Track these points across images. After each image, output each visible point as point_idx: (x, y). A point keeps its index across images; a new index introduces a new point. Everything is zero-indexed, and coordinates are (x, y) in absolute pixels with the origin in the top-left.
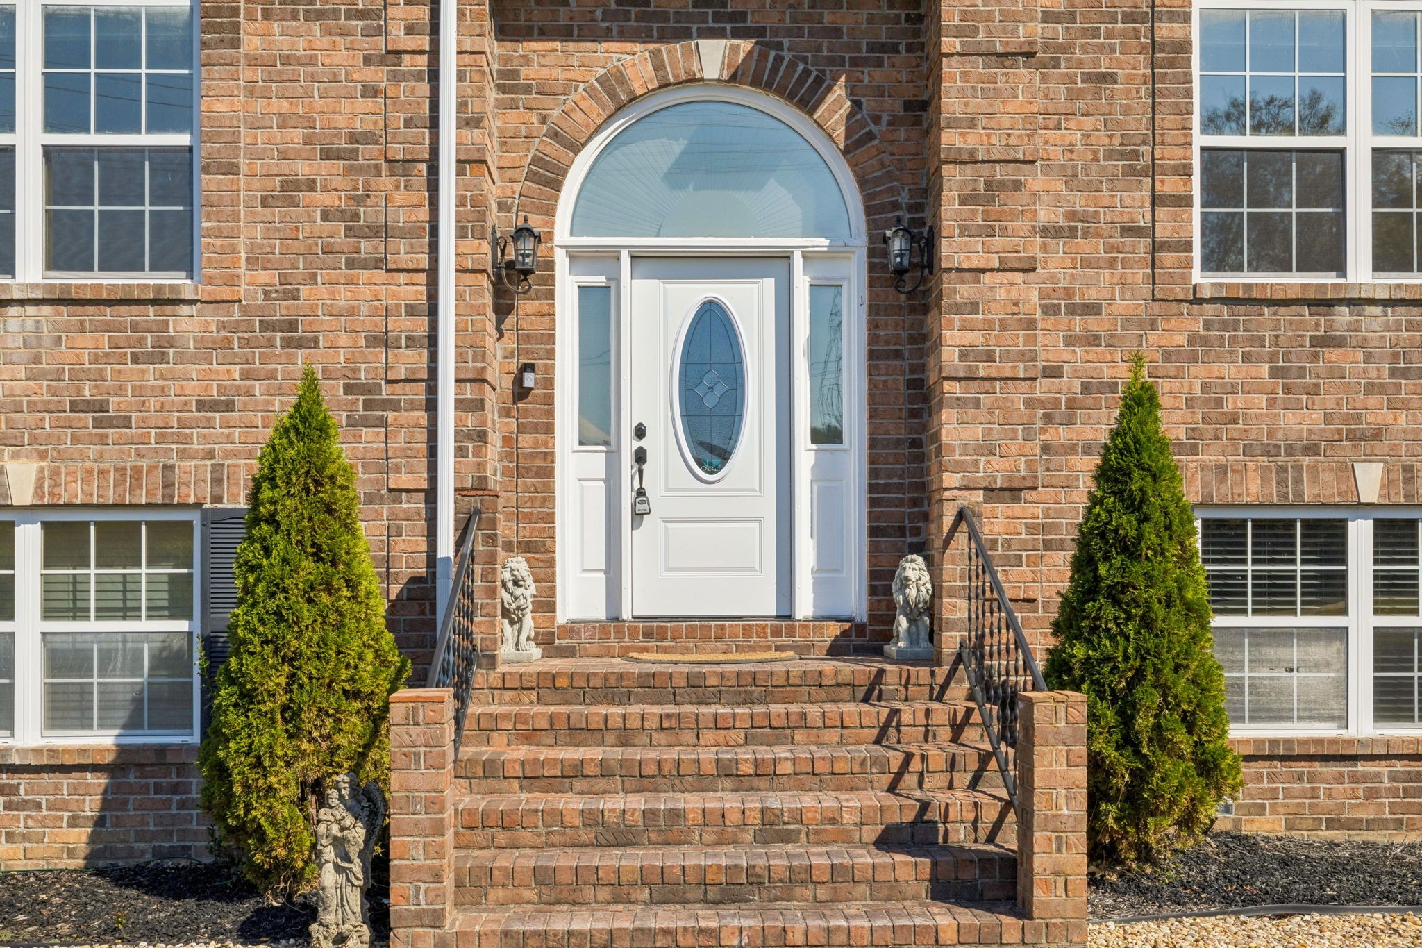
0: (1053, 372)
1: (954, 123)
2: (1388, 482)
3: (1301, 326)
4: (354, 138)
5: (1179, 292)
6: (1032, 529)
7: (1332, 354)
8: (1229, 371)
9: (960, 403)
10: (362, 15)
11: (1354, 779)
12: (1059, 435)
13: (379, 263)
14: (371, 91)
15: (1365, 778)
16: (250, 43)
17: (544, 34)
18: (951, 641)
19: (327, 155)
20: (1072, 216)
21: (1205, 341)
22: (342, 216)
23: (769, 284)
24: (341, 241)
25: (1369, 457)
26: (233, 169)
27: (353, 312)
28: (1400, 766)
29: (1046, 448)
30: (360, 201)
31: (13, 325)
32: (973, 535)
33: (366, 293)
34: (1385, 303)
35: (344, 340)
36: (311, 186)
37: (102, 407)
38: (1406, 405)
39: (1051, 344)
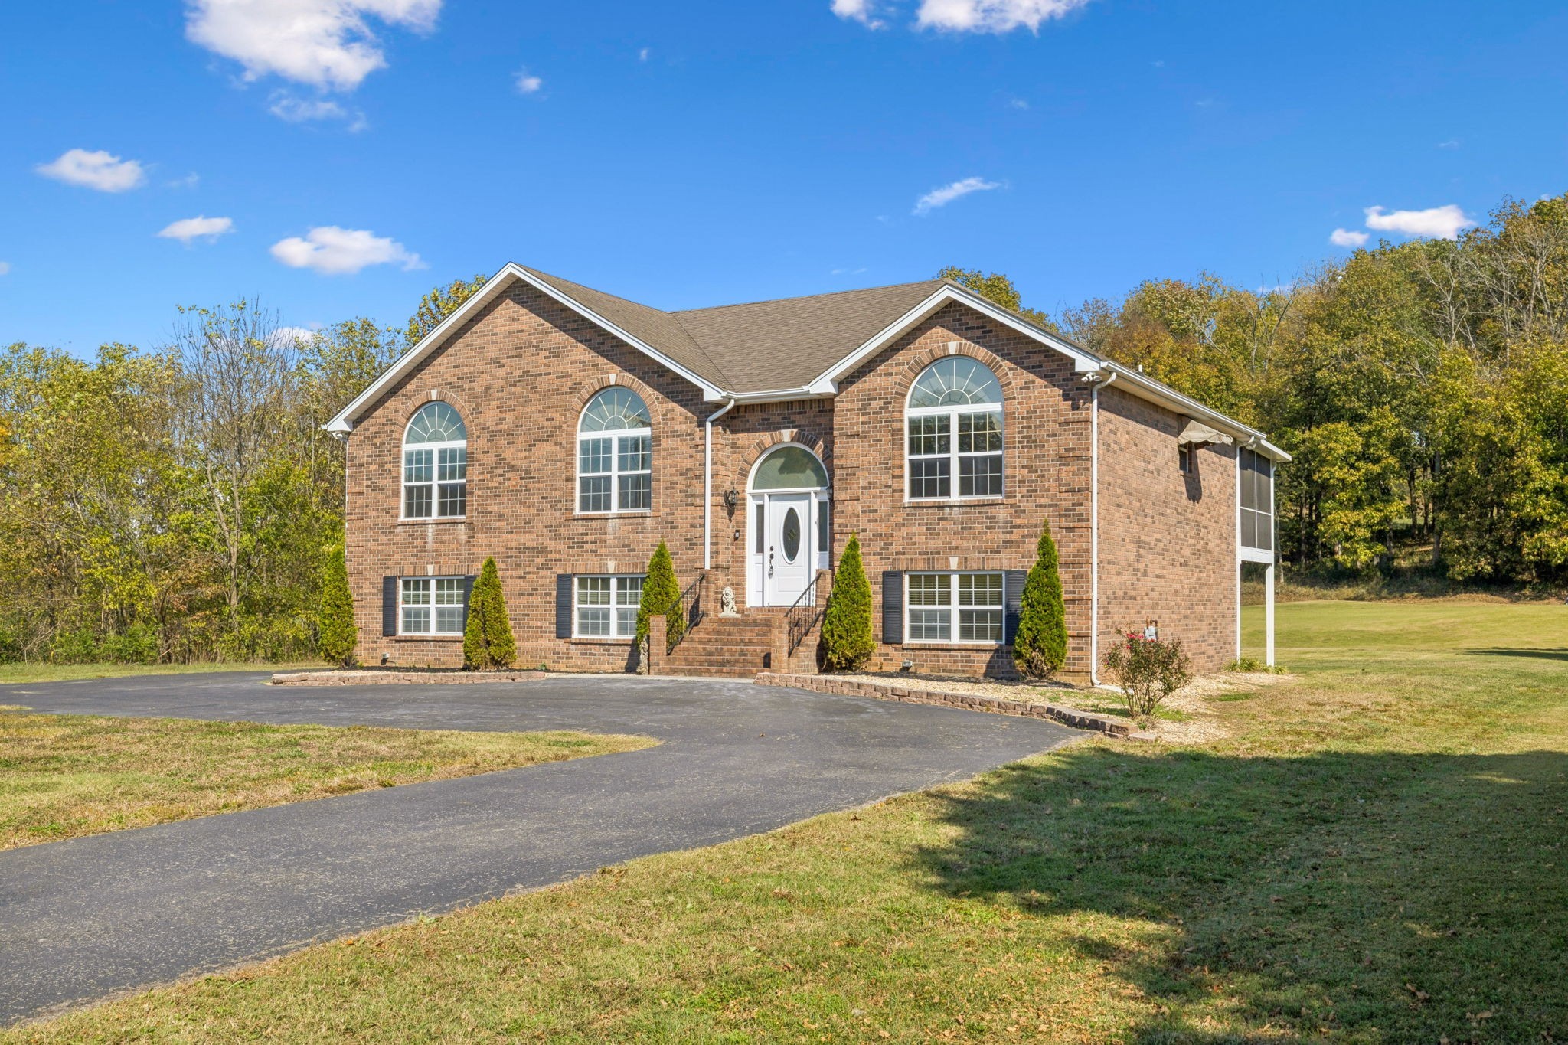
0: (864, 530)
1: (837, 457)
2: (961, 563)
3: (935, 514)
4: (687, 469)
5: (901, 505)
7: (943, 522)
8: (914, 529)
9: (839, 540)
10: (688, 435)
11: (950, 656)
13: (692, 504)
14: (691, 456)
15: (953, 656)
16: (663, 445)
17: (743, 431)
19: (681, 475)
20: (870, 483)
21: (907, 520)
22: (684, 491)
23: (807, 502)
24: (684, 498)
25: (955, 555)
26: (659, 480)
27: (687, 518)
28: (964, 653)
30: (688, 487)
31: (611, 524)
33: (689, 513)
34: (959, 506)
35: (684, 526)
36: (677, 483)
37: (629, 546)
38: (965, 538)
39: (863, 522)
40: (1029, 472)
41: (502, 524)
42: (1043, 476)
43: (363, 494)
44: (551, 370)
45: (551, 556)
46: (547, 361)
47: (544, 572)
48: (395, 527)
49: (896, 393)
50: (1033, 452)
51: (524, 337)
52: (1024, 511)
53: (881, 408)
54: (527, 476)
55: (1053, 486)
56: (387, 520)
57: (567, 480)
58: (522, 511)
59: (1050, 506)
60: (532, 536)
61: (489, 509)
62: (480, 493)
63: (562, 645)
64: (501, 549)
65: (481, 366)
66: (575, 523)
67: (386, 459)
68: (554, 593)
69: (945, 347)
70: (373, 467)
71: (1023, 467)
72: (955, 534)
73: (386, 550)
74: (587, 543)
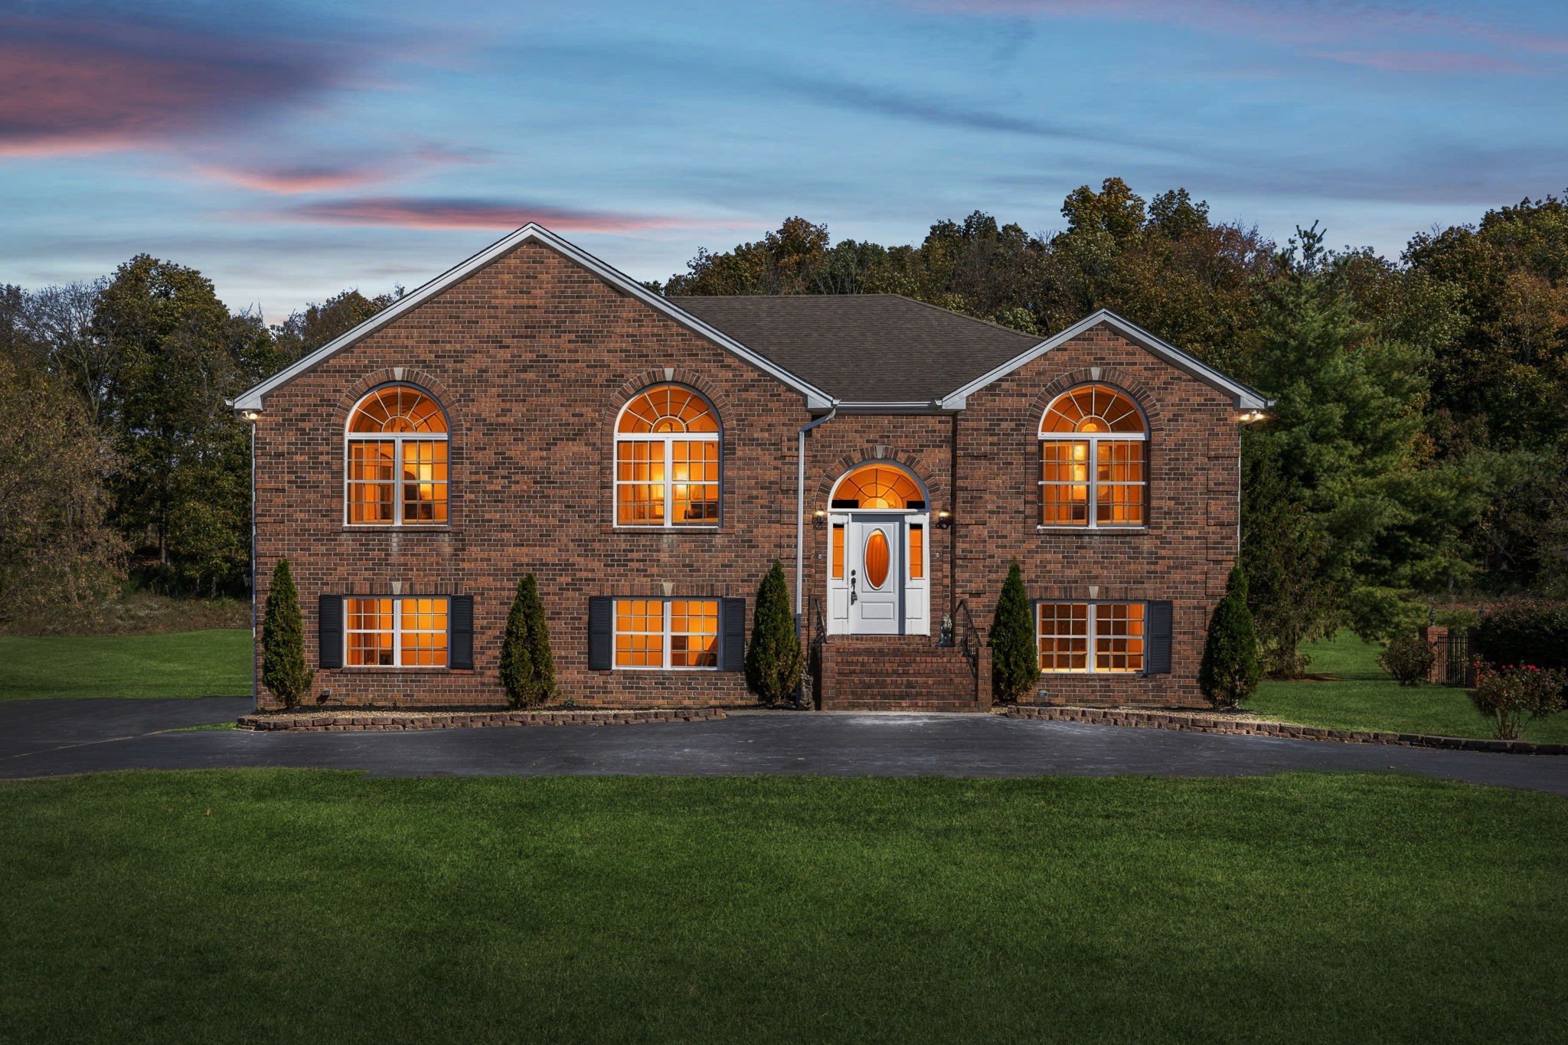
0: (991, 557)
1: (961, 478)
2: (1100, 592)
3: (1073, 542)
4: (771, 483)
5: (1032, 531)
6: (984, 606)
7: (1083, 551)
8: (1048, 556)
9: (962, 566)
10: (774, 444)
11: (1088, 686)
12: (994, 576)
13: (778, 522)
14: (776, 468)
15: (1091, 686)
16: (739, 453)
18: (958, 639)
19: (762, 488)
20: (998, 507)
21: (1041, 547)
22: (767, 507)
24: (766, 514)
25: (1095, 584)
26: (733, 493)
27: (770, 537)
28: (1103, 682)
29: (989, 581)
30: (772, 502)
31: (665, 540)
32: (965, 608)
33: (774, 531)
34: (1100, 535)
35: (767, 545)
36: (757, 498)
37: (692, 566)
38: (1106, 568)
39: (991, 548)
40: (1176, 504)
41: (506, 535)
42: (1191, 509)
43: (283, 490)
44: (579, 356)
45: (579, 575)
46: (572, 346)
47: (570, 593)
48: (337, 533)
49: (1031, 415)
50: (1182, 484)
51: (539, 315)
52: (1170, 543)
53: (1012, 430)
54: (544, 479)
55: (1200, 518)
56: (324, 524)
57: (602, 488)
58: (537, 520)
59: (1197, 538)
60: (552, 550)
61: (487, 516)
62: (473, 497)
63: (597, 679)
64: (506, 565)
65: (471, 343)
66: (616, 537)
67: (320, 449)
68: (586, 618)
69: (1088, 372)
70: (298, 458)
71: (1170, 499)
72: (1095, 563)
73: (322, 561)
74: (632, 560)
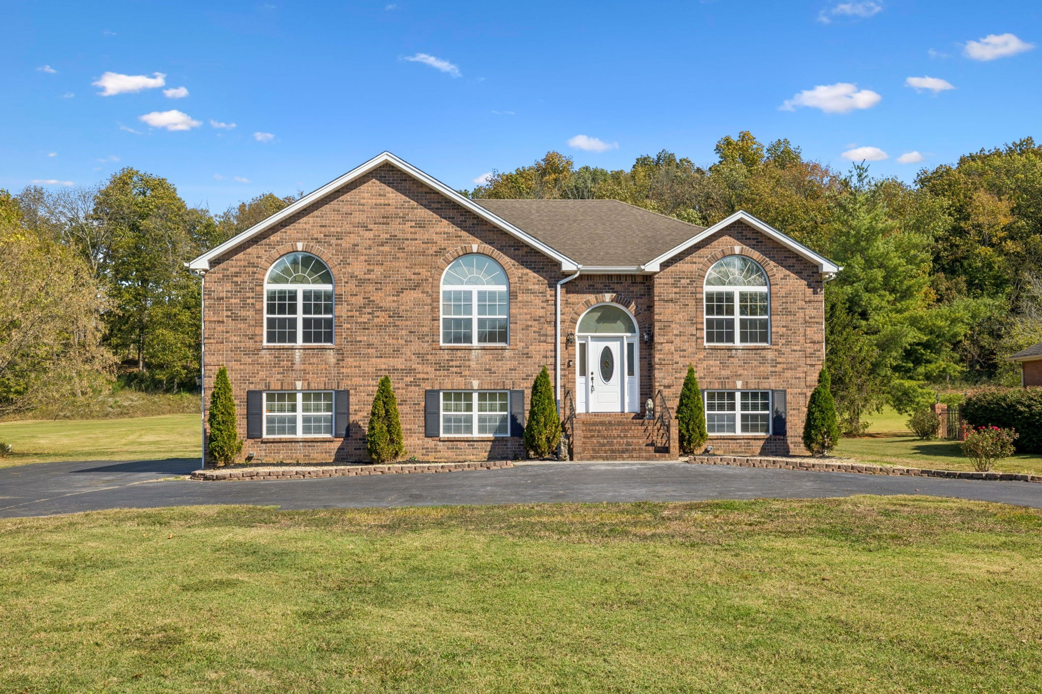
0: (677, 363)
1: (657, 314)
2: (743, 385)
3: (726, 354)
4: (540, 317)
5: (701, 347)
6: (673, 394)
7: (731, 359)
8: (711, 363)
9: (659, 369)
10: (541, 293)
11: (737, 443)
12: (678, 375)
13: (545, 342)
14: (543, 308)
15: (739, 443)
16: (520, 298)
17: (573, 292)
18: (657, 415)
19: (534, 320)
20: (680, 332)
21: (707, 357)
22: (537, 332)
23: (619, 342)
24: (537, 337)
25: (739, 379)
26: (516, 323)
27: (540, 351)
28: (746, 441)
29: (676, 378)
30: (541, 329)
31: (473, 354)
32: (661, 395)
33: (542, 347)
34: (742, 349)
35: (538, 356)
36: (531, 326)
37: (491, 370)
38: (746, 369)
39: (676, 357)
40: (787, 330)
41: (371, 351)
42: (795, 333)
43: (223, 322)
44: (417, 236)
45: (418, 376)
46: (413, 230)
47: (413, 388)
48: (259, 350)
49: (699, 275)
50: (790, 318)
51: (391, 210)
52: (784, 354)
53: (688, 284)
54: (396, 315)
55: (801, 339)
56: (250, 344)
57: (433, 320)
58: (391, 341)
59: (800, 351)
60: (400, 360)
61: (358, 339)
62: (349, 326)
63: (430, 443)
64: (371, 370)
65: (347, 227)
66: (442, 352)
67: (248, 295)
68: (423, 404)
69: (732, 249)
70: (233, 301)
71: (783, 327)
72: (739, 366)
73: (249, 369)
74: (453, 367)
